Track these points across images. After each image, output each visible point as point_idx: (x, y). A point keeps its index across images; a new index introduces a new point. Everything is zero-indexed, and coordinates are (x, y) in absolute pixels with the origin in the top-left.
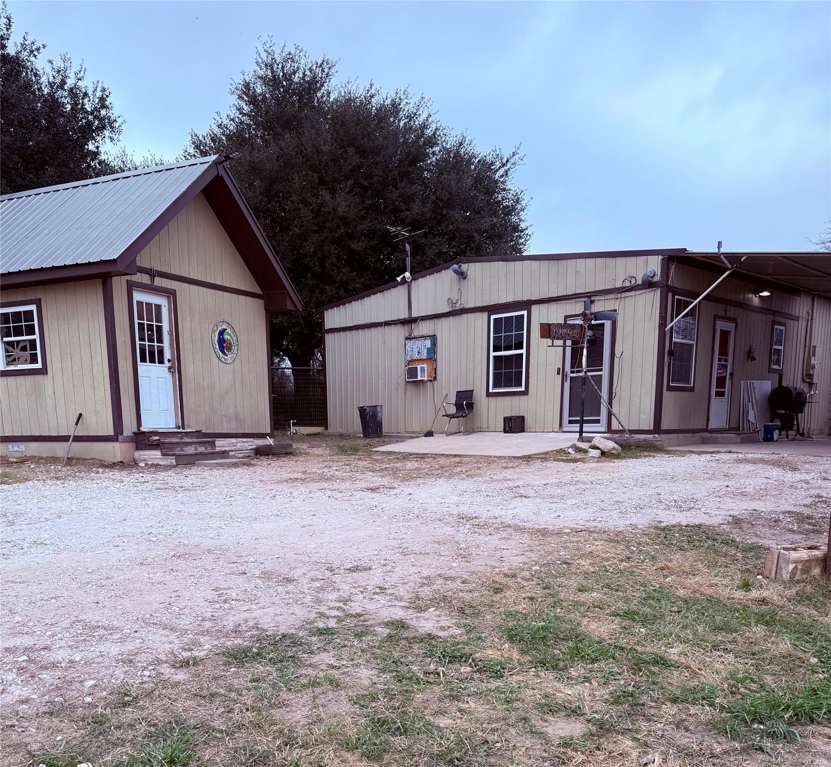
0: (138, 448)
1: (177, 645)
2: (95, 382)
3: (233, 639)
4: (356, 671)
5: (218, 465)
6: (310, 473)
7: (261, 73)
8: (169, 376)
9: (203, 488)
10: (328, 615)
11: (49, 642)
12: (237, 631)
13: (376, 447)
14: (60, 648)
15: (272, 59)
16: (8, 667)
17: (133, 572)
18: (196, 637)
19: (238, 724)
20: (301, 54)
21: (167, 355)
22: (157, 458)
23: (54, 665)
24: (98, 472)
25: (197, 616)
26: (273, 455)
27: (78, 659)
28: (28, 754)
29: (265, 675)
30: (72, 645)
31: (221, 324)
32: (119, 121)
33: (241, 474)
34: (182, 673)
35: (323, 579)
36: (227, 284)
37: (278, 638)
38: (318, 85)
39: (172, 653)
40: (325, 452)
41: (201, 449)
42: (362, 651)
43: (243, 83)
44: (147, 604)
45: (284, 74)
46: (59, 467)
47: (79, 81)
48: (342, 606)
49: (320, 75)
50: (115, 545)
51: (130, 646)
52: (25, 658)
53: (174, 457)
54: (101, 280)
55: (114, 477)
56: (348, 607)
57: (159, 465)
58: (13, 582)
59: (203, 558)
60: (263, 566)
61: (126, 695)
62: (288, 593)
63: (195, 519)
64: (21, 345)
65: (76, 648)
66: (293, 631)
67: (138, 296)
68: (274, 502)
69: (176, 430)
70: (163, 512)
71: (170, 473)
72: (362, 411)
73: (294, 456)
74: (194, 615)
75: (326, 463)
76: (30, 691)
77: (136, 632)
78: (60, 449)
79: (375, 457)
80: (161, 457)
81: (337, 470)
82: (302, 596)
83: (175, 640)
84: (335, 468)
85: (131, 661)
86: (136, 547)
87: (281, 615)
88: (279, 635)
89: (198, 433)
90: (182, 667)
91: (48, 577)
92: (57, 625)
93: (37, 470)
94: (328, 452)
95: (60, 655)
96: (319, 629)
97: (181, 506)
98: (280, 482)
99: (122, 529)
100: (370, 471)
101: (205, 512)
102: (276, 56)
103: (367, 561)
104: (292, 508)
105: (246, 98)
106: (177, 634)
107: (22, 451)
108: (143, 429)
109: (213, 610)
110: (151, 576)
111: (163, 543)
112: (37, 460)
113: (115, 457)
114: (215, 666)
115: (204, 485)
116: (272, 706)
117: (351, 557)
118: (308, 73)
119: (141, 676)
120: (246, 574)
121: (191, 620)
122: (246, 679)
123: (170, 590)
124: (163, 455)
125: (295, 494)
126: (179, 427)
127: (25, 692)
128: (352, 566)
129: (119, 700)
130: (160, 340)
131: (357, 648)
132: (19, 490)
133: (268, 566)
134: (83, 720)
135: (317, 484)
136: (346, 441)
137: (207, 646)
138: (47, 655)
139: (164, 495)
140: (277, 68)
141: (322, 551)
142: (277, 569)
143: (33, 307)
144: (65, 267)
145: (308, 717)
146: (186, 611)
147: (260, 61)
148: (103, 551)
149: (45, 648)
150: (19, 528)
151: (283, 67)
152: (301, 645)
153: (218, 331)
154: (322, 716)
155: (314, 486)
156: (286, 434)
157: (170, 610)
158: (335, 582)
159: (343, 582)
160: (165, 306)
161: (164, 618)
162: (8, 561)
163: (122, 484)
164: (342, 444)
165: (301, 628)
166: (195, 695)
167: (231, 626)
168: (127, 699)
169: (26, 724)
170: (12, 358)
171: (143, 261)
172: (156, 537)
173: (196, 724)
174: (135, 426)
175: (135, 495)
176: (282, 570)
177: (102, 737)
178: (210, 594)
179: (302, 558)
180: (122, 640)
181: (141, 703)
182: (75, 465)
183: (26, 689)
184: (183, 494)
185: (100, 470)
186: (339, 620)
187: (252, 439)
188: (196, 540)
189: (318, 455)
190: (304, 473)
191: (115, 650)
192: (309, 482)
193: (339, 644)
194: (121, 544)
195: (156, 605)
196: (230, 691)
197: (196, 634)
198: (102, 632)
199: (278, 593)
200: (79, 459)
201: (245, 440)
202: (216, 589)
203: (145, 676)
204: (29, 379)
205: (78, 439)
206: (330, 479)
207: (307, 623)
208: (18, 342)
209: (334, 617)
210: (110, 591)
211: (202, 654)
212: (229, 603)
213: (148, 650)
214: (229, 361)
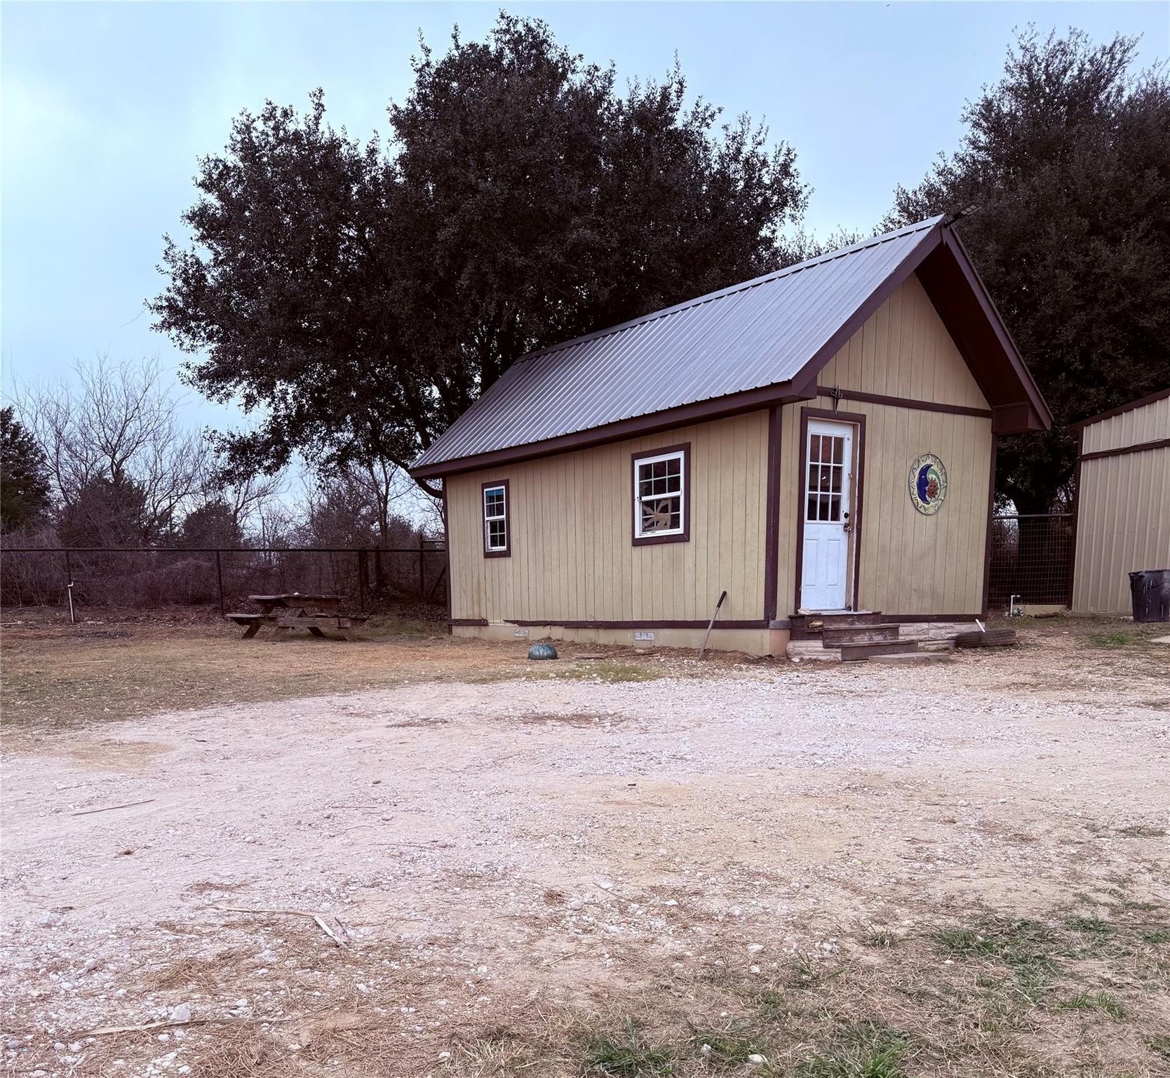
0: (793, 637)
1: (864, 914)
2: (747, 549)
3: (944, 917)
4: (1152, 996)
5: (901, 661)
6: (1045, 676)
7: (1012, 81)
8: (843, 537)
9: (880, 694)
10: (1095, 900)
11: (700, 886)
12: (949, 905)
13: (1157, 637)
14: (715, 895)
15: (1032, 58)
16: (655, 912)
17: (796, 805)
18: (889, 905)
19: (964, 1044)
20: (1079, 40)
21: (845, 507)
22: (816, 651)
23: (709, 917)
24: (741, 669)
25: (888, 876)
26: (984, 647)
27: (737, 913)
28: (690, 1027)
29: (1000, 978)
30: (729, 894)
31: (924, 458)
32: (805, 191)
33: (936, 675)
34: (874, 954)
35: (1081, 843)
36: (938, 400)
37: (1015, 925)
38: (1103, 81)
39: (857, 923)
40: (1068, 643)
41: (878, 639)
42: (1161, 966)
43: (982, 103)
44: (818, 851)
45: (1048, 76)
46: (694, 661)
47: (759, 146)
48: (1117, 888)
49: (1107, 66)
50: (771, 766)
51: (800, 906)
52: (673, 902)
53: (840, 650)
54: (768, 410)
55: (762, 676)
56: (1127, 892)
57: (819, 660)
58: (652, 804)
59: (889, 793)
60: (980, 813)
61: (803, 972)
62: (1024, 858)
63: (874, 737)
64: (661, 505)
65: (734, 898)
66: (1038, 918)
67: (815, 429)
68: (989, 718)
69: (845, 612)
70: (829, 725)
71: (833, 671)
72: (1136, 579)
73: (1016, 649)
74: (883, 874)
75: (1071, 661)
76: (683, 946)
77: (807, 887)
78: (695, 638)
79: (1156, 653)
80: (822, 649)
81: (1090, 672)
82: (1047, 865)
83: (861, 906)
84: (1086, 669)
85: (805, 927)
86: (797, 771)
87: (1016, 891)
88: (1016, 921)
89: (876, 616)
90: (874, 945)
91: (692, 802)
92: (708, 865)
93: (668, 664)
94: (1072, 642)
95: (716, 905)
96: (1082, 921)
97: (853, 718)
98: (997, 688)
99: (777, 747)
100: (1148, 676)
101: (887, 728)
102: (1038, 52)
103: (1156, 821)
104: (1020, 728)
105: (985, 124)
106: (863, 897)
107: (651, 641)
108: (801, 612)
109: (911, 871)
110: (821, 812)
111: (832, 769)
112: (666, 651)
113: (762, 649)
114: (921, 953)
115: (883, 690)
116: (1014, 1027)
117: (1127, 811)
118: (1088, 66)
119: (820, 949)
120: (954, 822)
121: (880, 881)
122: (970, 979)
123: (848, 835)
124: (826, 646)
125: (1024, 707)
126: (849, 608)
127: (677, 946)
128: (1129, 826)
129: (795, 977)
130: (837, 488)
131: (1150, 959)
132: (650, 689)
133: (990, 814)
134: (752, 995)
135: (1058, 693)
136: (1102, 626)
137: (907, 922)
138: (699, 903)
139: (828, 702)
140: (1038, 70)
141: (1075, 798)
142: (1003, 820)
143: (680, 455)
144: (726, 397)
145: (1074, 1055)
146: (873, 867)
147: (1012, 64)
148: (756, 774)
149: (696, 893)
150: (654, 737)
151: (1047, 66)
152: (1053, 941)
153: (919, 470)
154: (1099, 1058)
155: (1052, 695)
156: (1001, 616)
157: (849, 863)
158: (1101, 850)
159: (1114, 850)
160: (848, 439)
161: (843, 874)
162: (645, 778)
163: (773, 686)
164: (1096, 631)
165: (1051, 914)
166: (897, 990)
167: (939, 897)
168: (804, 977)
169: (683, 988)
170: (650, 522)
171: (826, 379)
172: (822, 759)
173: (902, 1031)
174: (793, 608)
175: (790, 701)
176: (1011, 823)
177: (776, 1024)
178: (904, 848)
179: (1044, 806)
180: (791, 896)
181: (823, 986)
182: (713, 659)
183: (679, 942)
184: (853, 702)
185: (744, 666)
186: (1115, 911)
187: (952, 624)
188: (877, 768)
189: (1056, 649)
190: (1035, 674)
191: (782, 908)
192: (1044, 689)
193: (1119, 949)
194: (777, 766)
195: (830, 855)
196: (947, 992)
197: (889, 901)
198: (764, 881)
199: (1008, 857)
200: (717, 651)
201: (941, 625)
202: (913, 841)
203: (825, 950)
204: (667, 548)
205: (719, 625)
206: (1081, 685)
207: (1061, 909)
208: (659, 501)
209: (1106, 904)
210: (769, 829)
211: (901, 932)
212: (932, 862)
213: (826, 915)
214: (931, 511)
